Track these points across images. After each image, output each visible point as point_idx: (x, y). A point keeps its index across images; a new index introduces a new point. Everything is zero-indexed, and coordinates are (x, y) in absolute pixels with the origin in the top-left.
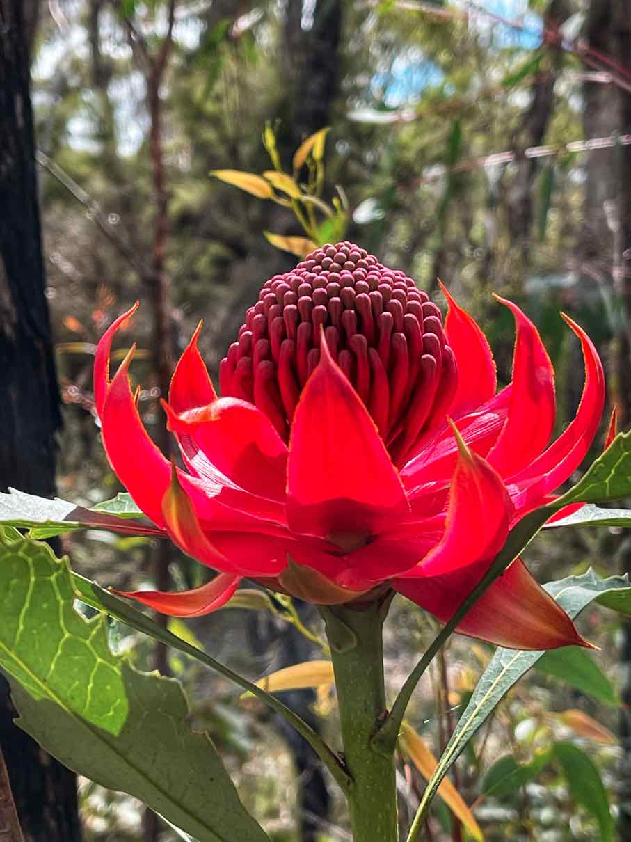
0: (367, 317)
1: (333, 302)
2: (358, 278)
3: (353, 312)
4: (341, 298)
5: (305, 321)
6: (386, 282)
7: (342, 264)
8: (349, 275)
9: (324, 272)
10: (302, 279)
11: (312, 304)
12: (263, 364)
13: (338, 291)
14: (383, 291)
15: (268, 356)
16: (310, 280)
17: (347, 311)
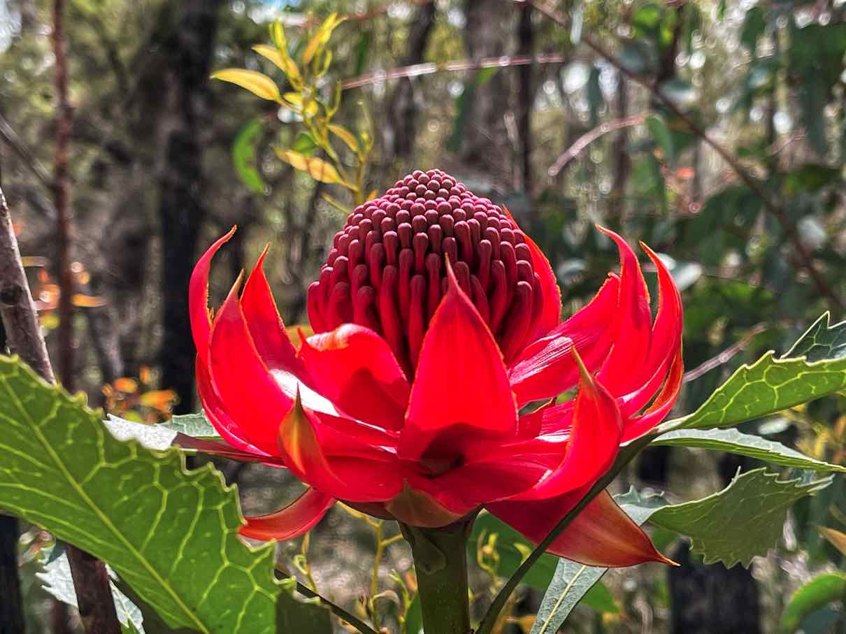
0: (467, 244)
1: (434, 229)
2: (456, 205)
3: (454, 239)
4: (440, 226)
5: (406, 247)
6: (481, 210)
7: (436, 191)
8: (445, 203)
9: (419, 199)
10: (399, 206)
11: (412, 232)
12: (364, 290)
13: (436, 218)
14: (479, 218)
15: (367, 281)
16: (408, 207)
17: (448, 238)
